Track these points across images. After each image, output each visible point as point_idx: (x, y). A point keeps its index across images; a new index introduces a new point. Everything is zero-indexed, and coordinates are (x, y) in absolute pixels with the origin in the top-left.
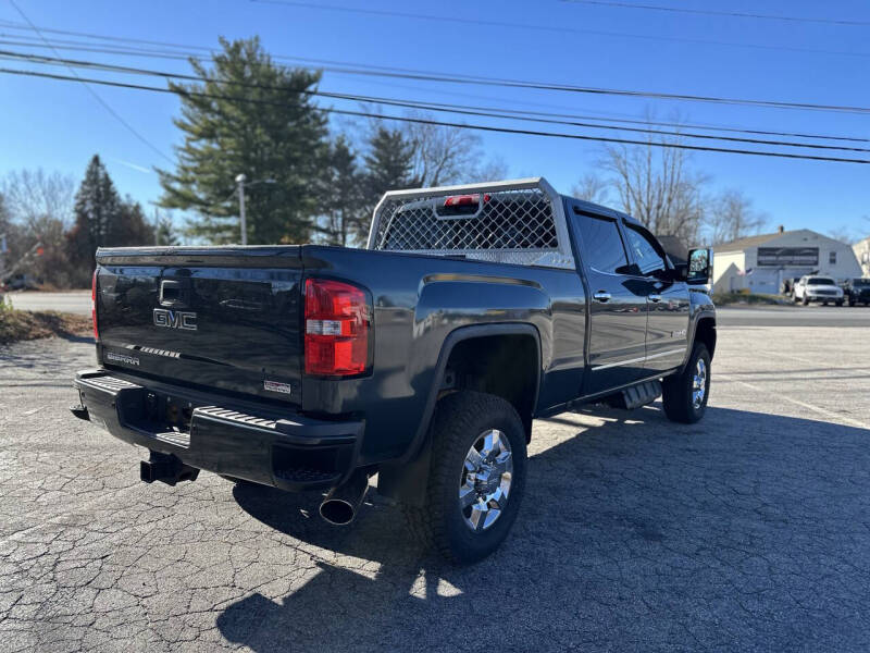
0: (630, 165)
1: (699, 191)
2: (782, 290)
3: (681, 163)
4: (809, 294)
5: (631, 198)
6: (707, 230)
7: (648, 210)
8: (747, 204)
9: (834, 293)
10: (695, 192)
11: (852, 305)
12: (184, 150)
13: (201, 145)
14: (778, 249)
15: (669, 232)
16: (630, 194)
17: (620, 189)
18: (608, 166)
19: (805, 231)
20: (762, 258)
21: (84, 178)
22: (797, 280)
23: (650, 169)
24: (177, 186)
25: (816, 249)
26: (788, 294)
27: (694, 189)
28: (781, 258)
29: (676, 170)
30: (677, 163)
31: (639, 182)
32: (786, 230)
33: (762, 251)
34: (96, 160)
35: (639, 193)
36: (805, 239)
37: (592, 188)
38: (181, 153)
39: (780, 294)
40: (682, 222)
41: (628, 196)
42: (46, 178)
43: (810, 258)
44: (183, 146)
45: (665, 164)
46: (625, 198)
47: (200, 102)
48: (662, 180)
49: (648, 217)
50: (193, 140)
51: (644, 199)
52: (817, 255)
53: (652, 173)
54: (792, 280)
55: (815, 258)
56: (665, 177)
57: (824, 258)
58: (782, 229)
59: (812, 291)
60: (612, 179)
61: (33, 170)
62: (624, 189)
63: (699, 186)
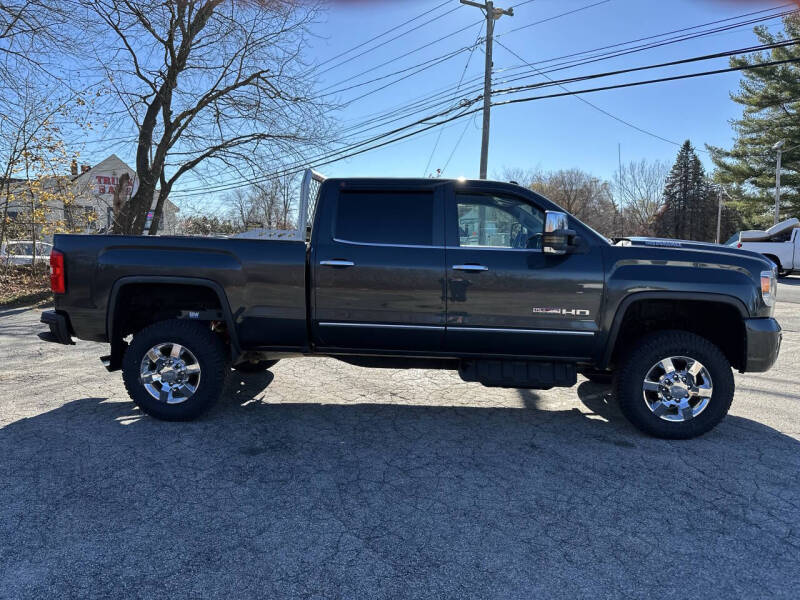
12: (742, 123)
13: (766, 114)
21: (675, 162)
24: (729, 161)
34: (687, 146)
38: (738, 127)
42: (647, 167)
44: (741, 118)
47: (764, 70)
50: (751, 112)
61: (638, 161)
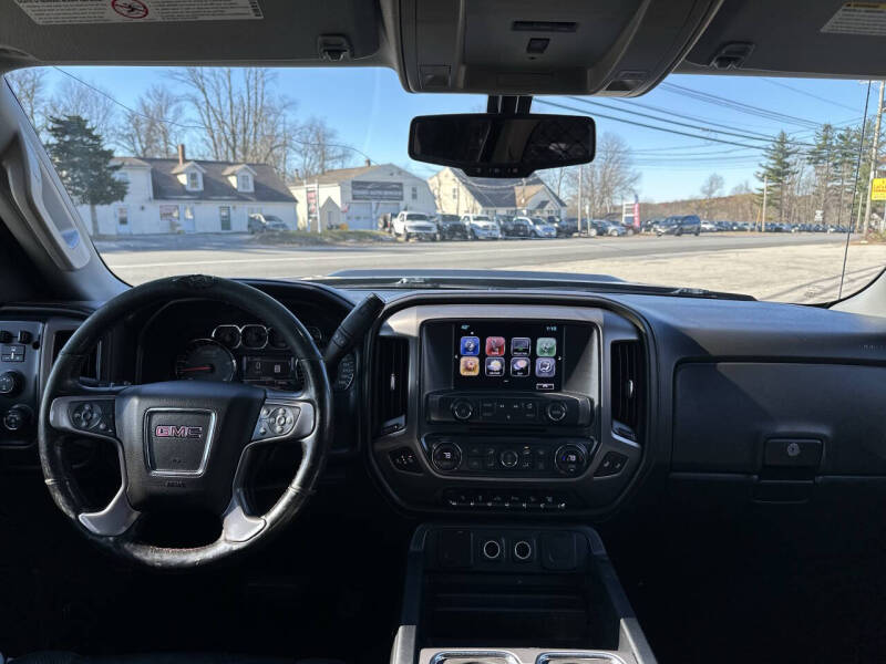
0: (207, 80)
1: (285, 116)
2: (381, 226)
3: (264, 84)
4: (409, 231)
5: (212, 119)
6: (296, 159)
7: (233, 133)
8: (332, 135)
9: (429, 228)
10: (281, 118)
11: (443, 239)
14: (367, 183)
15: (258, 161)
16: (211, 113)
17: (199, 108)
18: (181, 78)
19: (391, 165)
20: (358, 192)
22: (395, 216)
23: (231, 88)
25: (401, 184)
26: (387, 229)
27: (279, 114)
28: (372, 193)
29: (260, 92)
30: (260, 86)
31: (219, 101)
32: (372, 164)
33: (357, 185)
35: (221, 114)
36: (392, 174)
37: (164, 103)
39: (379, 230)
40: (271, 149)
41: (208, 116)
43: (396, 193)
45: (248, 82)
46: (205, 118)
48: (246, 101)
49: (235, 141)
51: (228, 121)
52: (402, 190)
53: (233, 92)
54: (389, 215)
55: (400, 193)
56: (249, 99)
57: (407, 192)
58: (369, 162)
59: (411, 227)
60: (187, 94)
62: (204, 107)
63: (284, 111)
